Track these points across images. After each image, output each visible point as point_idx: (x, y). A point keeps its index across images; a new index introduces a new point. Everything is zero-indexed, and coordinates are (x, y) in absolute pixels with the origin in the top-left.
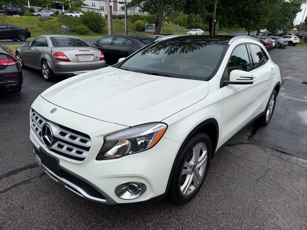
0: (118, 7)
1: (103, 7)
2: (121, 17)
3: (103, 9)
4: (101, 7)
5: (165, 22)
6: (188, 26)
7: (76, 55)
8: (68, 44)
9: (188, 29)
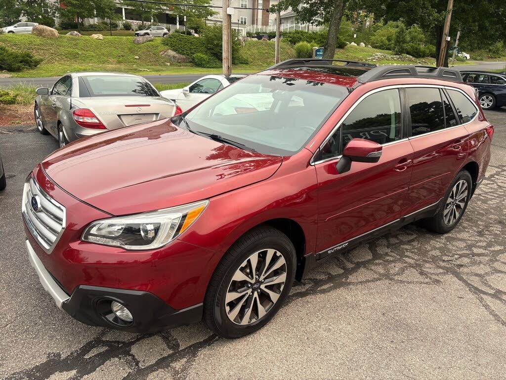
0: (270, 18)
1: (245, 19)
2: (271, 36)
3: (245, 23)
4: (242, 18)
5: (353, 43)
6: (396, 49)
7: (119, 116)
8: (133, 91)
9: (395, 55)
